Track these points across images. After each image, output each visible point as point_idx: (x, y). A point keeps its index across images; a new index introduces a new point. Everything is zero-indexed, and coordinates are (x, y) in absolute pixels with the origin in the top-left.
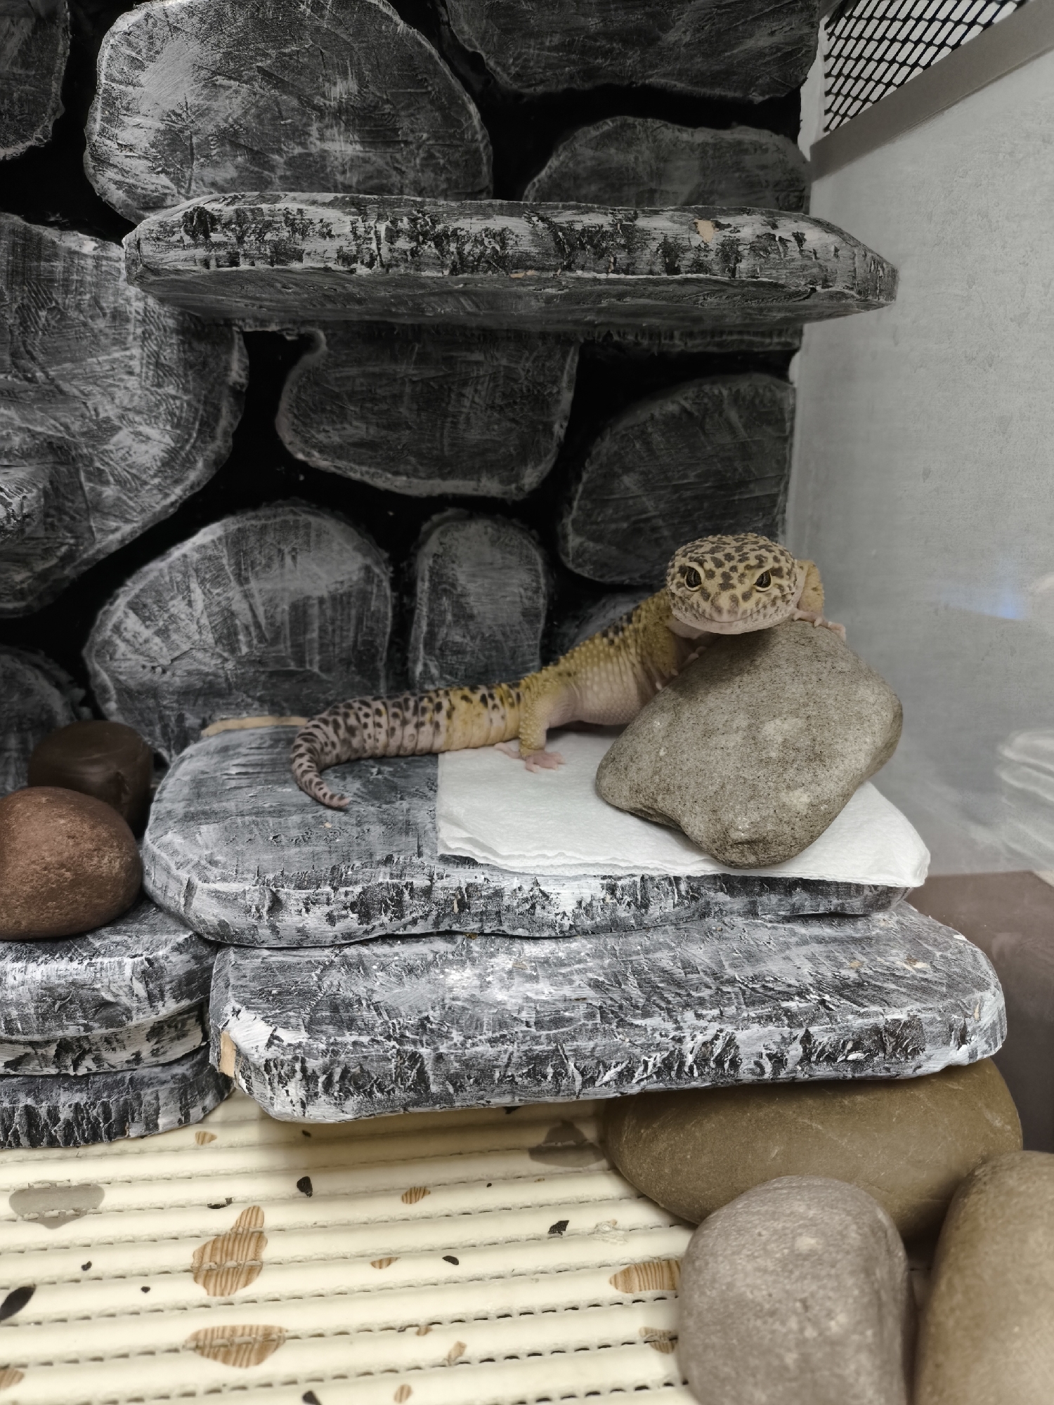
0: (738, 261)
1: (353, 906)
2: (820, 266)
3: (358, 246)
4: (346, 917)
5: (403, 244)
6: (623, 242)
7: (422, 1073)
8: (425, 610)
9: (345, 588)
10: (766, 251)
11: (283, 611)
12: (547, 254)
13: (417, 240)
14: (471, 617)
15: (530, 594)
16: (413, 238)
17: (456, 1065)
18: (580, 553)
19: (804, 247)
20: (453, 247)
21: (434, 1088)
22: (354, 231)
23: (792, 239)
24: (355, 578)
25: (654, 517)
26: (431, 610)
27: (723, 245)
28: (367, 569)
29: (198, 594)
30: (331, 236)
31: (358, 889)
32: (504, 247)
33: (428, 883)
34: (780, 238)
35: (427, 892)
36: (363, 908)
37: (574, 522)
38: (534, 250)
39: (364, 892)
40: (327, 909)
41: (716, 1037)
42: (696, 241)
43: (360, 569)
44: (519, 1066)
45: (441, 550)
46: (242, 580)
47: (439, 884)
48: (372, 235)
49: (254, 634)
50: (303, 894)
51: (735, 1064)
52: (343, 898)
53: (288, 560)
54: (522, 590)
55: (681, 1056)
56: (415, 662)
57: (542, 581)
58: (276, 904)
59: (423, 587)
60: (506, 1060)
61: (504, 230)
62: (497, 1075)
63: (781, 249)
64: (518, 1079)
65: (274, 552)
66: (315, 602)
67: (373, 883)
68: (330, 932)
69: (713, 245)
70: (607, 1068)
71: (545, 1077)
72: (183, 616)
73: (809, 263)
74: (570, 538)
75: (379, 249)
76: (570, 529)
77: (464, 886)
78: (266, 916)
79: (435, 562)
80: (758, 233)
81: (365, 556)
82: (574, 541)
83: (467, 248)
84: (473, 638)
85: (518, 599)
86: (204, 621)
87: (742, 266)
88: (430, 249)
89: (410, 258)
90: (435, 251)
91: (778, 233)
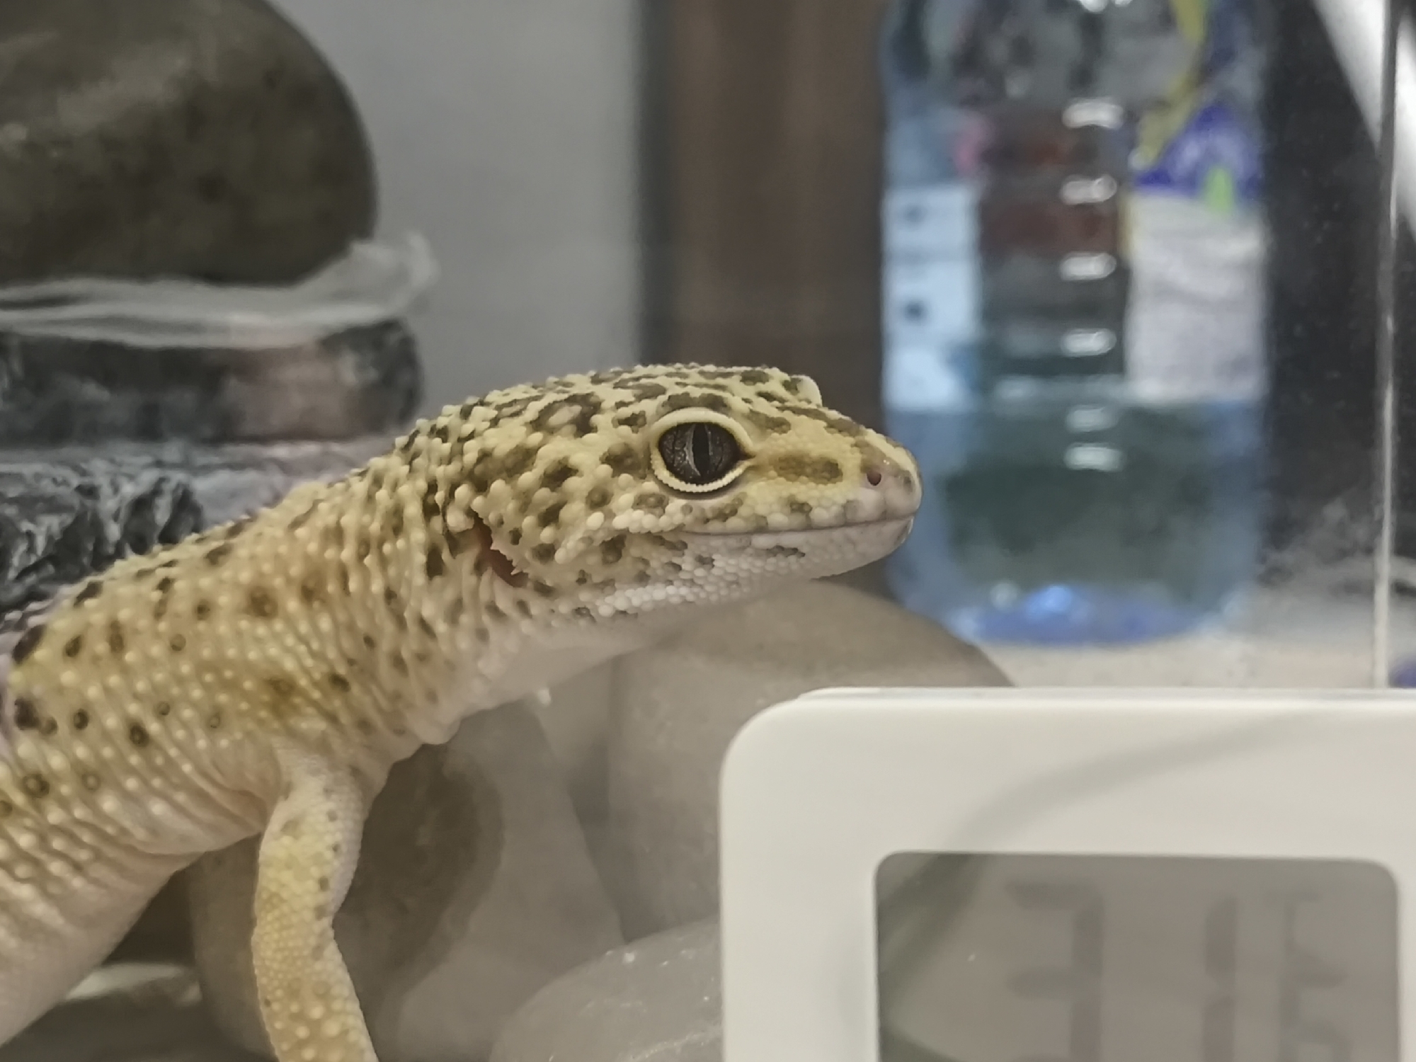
41: (156, 491)
55: (97, 527)
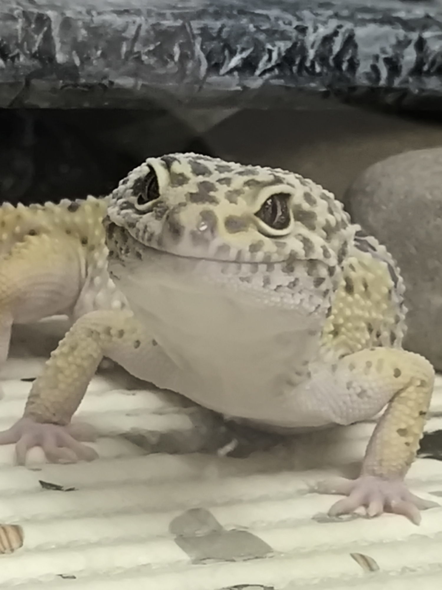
7: (48, 38)
17: (84, 32)
21: (60, 58)
41: (336, 33)
44: (146, 42)
51: (353, 65)
60: (133, 32)
62: (124, 49)
64: (144, 58)
70: (233, 53)
71: (172, 57)
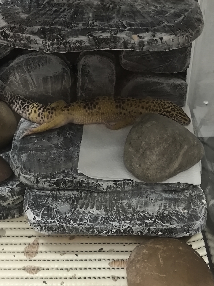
0: (144, 46)
1: (55, 183)
2: (167, 45)
3: (44, 47)
4: (53, 185)
5: (55, 46)
6: (113, 41)
7: (64, 229)
8: (80, 80)
9: (58, 74)
10: (151, 43)
11: (41, 80)
12: (93, 46)
13: (59, 45)
14: (94, 81)
15: (111, 75)
16: (57, 44)
17: (71, 228)
18: (126, 64)
19: (163, 41)
20: (68, 46)
21: (67, 231)
22: (43, 43)
23: (159, 39)
24: (60, 71)
25: (148, 54)
26: (82, 79)
27: (139, 43)
28: (63, 69)
29: (17, 75)
30: (37, 44)
31: (56, 180)
32: (81, 45)
33: (72, 179)
34: (156, 40)
35: (72, 181)
36: (57, 183)
37: (124, 56)
38: (89, 45)
39: (57, 180)
40: (49, 184)
41: (128, 227)
42: (132, 41)
43: (61, 69)
44: (84, 229)
45: (84, 63)
46: (29, 72)
47: (75, 180)
48: (47, 44)
49: (33, 86)
50: (43, 180)
51: (132, 232)
52: (52, 181)
53: (41, 66)
54: (108, 74)
55: (120, 230)
56: (78, 92)
57: (115, 72)
58: (38, 182)
59: (80, 73)
60: (82, 228)
61: (81, 40)
62: (80, 230)
63: (156, 43)
64: (84, 231)
65: (37, 65)
66: (50, 77)
67: (59, 178)
68: (50, 188)
69: (137, 43)
70: (103, 231)
71: (90, 231)
72: (14, 81)
73: (164, 45)
74: (123, 60)
75: (49, 48)
76: (123, 58)
77: (80, 181)
78: (36, 184)
79: (83, 67)
80: (149, 39)
81: (62, 65)
82: (124, 61)
83: (72, 45)
84: (94, 87)
85: (107, 77)
86: (19, 82)
87: (144, 48)
88: (62, 46)
89: (57, 49)
90: (63, 47)
91: (155, 38)
